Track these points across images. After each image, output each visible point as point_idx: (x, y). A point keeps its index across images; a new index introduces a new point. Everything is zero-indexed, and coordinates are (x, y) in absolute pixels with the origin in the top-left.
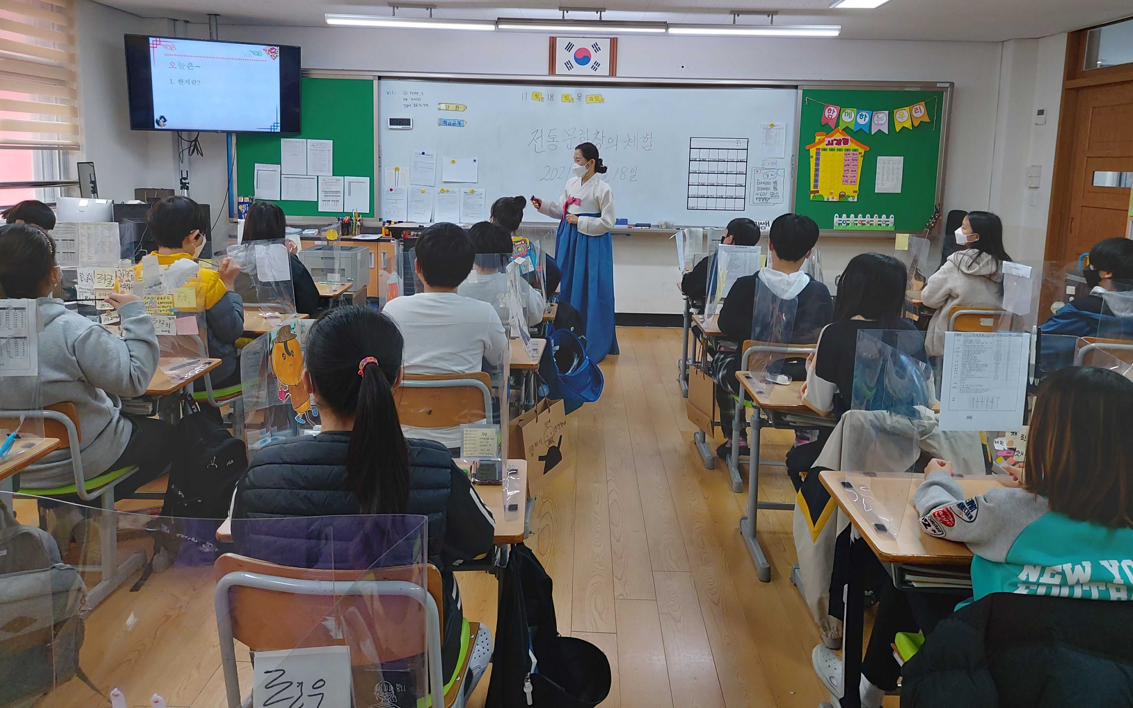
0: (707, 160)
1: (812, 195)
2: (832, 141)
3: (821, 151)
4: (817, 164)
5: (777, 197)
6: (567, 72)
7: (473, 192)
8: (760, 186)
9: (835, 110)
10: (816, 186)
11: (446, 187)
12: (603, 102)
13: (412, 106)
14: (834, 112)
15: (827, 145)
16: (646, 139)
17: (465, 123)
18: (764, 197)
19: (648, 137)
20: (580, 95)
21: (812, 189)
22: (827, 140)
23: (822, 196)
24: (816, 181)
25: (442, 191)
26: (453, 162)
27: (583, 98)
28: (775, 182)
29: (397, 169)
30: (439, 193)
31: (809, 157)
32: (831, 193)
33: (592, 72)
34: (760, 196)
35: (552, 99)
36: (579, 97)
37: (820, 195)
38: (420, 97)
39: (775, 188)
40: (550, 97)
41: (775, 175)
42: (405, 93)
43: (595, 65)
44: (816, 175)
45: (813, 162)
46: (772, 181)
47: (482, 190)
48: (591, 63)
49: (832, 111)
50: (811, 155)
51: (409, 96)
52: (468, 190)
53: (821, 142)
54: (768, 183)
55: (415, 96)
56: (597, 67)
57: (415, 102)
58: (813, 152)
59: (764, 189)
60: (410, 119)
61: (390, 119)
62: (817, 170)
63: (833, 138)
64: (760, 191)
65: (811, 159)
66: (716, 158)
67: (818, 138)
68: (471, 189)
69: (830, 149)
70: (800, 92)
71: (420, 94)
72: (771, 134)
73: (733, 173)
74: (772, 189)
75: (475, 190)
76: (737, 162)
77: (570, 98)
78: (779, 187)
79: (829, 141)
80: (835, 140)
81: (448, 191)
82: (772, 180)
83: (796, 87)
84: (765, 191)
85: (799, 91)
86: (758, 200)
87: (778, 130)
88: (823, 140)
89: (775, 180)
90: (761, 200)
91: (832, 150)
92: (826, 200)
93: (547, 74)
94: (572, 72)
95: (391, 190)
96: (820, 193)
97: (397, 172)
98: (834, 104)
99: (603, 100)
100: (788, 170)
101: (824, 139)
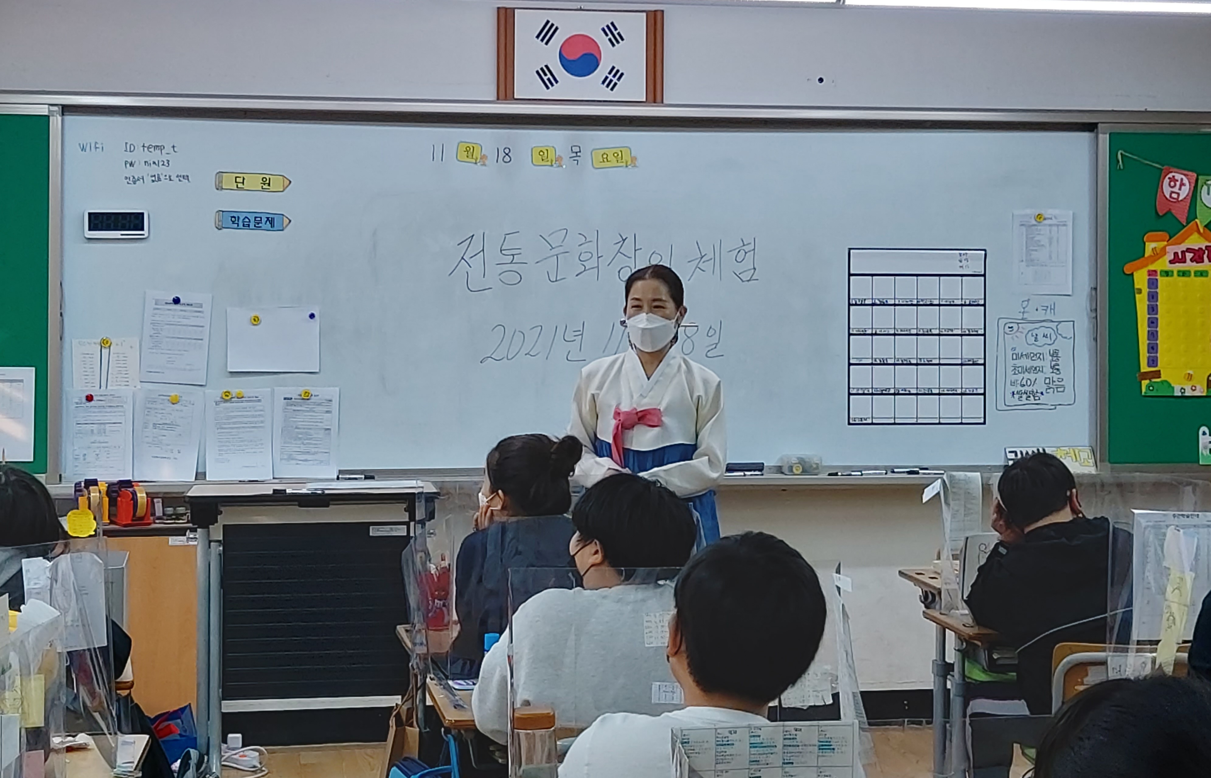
0: (890, 302)
1: (1145, 383)
2: (1183, 252)
3: (1159, 277)
4: (1153, 309)
5: (1060, 388)
6: (543, 93)
7: (306, 397)
8: (1018, 363)
9: (1186, 181)
10: (1153, 362)
11: (237, 386)
12: (635, 166)
13: (148, 179)
14: (1182, 184)
15: (1171, 262)
16: (742, 252)
17: (286, 221)
18: (1030, 389)
19: (746, 248)
20: (576, 149)
21: (1144, 368)
22: (1171, 250)
23: (1170, 385)
24: (1153, 348)
25: (227, 397)
26: (256, 321)
27: (585, 155)
28: (1055, 354)
29: (105, 344)
30: (217, 403)
31: (1132, 292)
32: (1190, 377)
33: (606, 94)
34: (1020, 388)
35: (507, 159)
36: (576, 154)
37: (1162, 382)
38: (168, 157)
39: (1055, 368)
40: (502, 154)
41: (1054, 337)
42: (130, 148)
43: (610, 77)
44: (1153, 335)
45: (1142, 303)
46: (1046, 350)
47: (333, 392)
48: (602, 71)
49: (1178, 184)
50: (1136, 286)
51: (139, 156)
52: (294, 392)
53: (1158, 255)
54: (1039, 356)
55: (156, 156)
56: (615, 80)
57: (155, 170)
58: (1141, 279)
59: (1027, 370)
60: (142, 214)
61: (90, 214)
62: (1153, 323)
63: (1183, 247)
64: (1021, 376)
65: (1137, 296)
66: (913, 296)
67: (1150, 247)
68: (301, 390)
69: (1179, 272)
70: (1104, 139)
71: (168, 149)
72: (1037, 238)
73: (955, 332)
74: (1048, 370)
75: (313, 391)
76: (962, 305)
77: (552, 156)
78: (1064, 363)
79: (1176, 254)
80: (1189, 250)
81: (240, 397)
82: (1048, 348)
83: (1091, 127)
84: (1032, 376)
85: (1101, 136)
86: (1016, 396)
87: (1055, 229)
88: (1163, 251)
89: (1052, 348)
90: (1024, 396)
91: (1184, 274)
92: (1177, 393)
93: (493, 97)
94: (553, 93)
95: (90, 398)
96: (1163, 377)
97: (105, 352)
98: (1182, 168)
99: (634, 159)
100: (1084, 324)
101: (1164, 248)
